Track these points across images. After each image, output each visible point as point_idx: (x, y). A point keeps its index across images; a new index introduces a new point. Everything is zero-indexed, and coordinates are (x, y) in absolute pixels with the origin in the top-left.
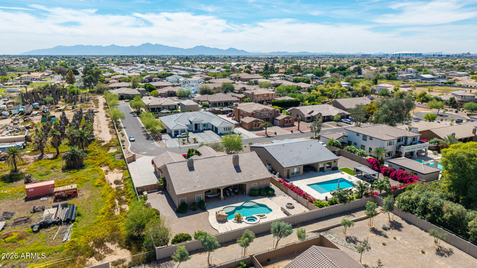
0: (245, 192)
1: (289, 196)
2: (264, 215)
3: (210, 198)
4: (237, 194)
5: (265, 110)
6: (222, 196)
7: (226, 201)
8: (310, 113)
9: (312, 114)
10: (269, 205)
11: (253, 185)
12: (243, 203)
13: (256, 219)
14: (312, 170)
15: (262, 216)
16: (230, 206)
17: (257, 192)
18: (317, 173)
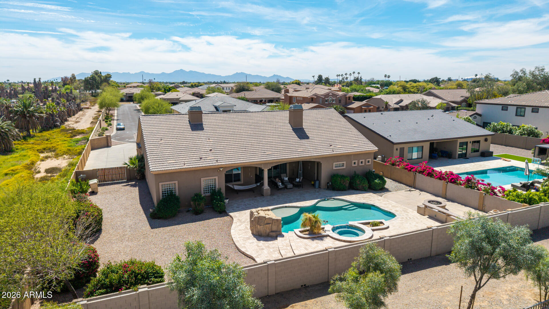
0: (317, 182)
1: (421, 190)
2: (381, 223)
3: (238, 192)
4: (298, 186)
5: (331, 94)
6: (266, 186)
7: (275, 197)
8: (397, 103)
9: (400, 104)
10: (384, 205)
11: (336, 166)
12: (316, 201)
13: (363, 231)
14: (442, 156)
15: (374, 224)
16: (286, 207)
17: (347, 181)
18: (455, 161)
